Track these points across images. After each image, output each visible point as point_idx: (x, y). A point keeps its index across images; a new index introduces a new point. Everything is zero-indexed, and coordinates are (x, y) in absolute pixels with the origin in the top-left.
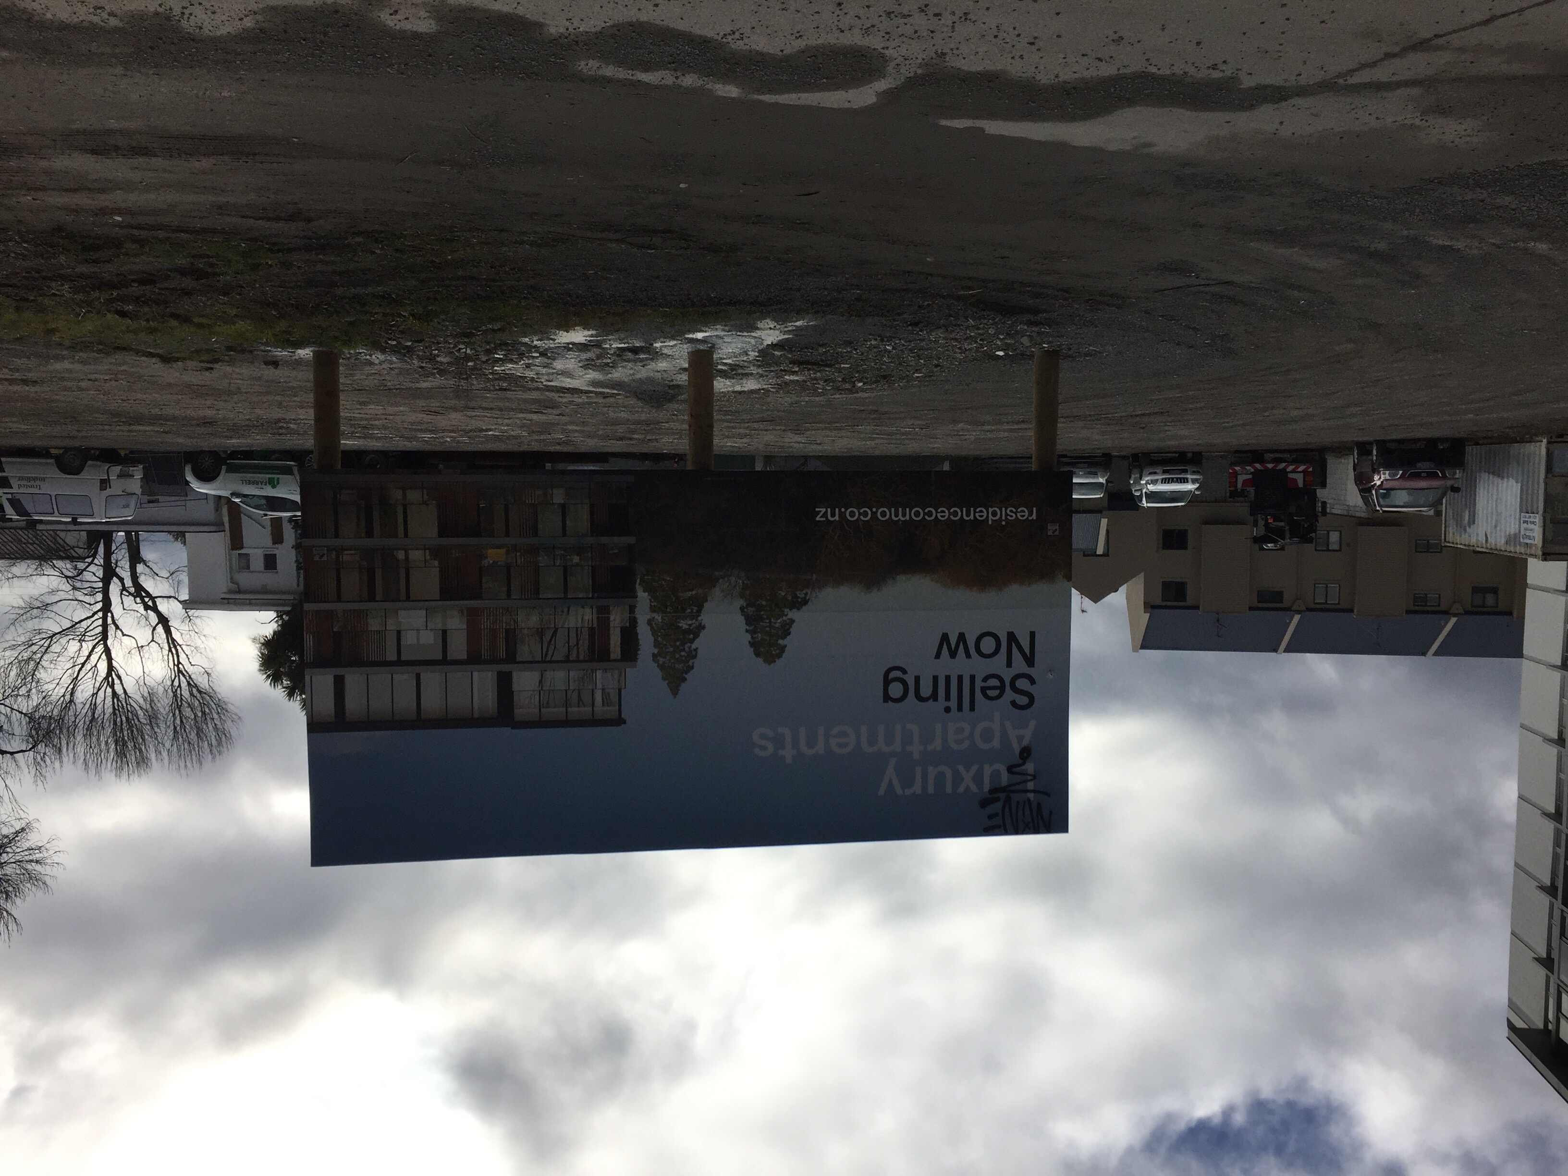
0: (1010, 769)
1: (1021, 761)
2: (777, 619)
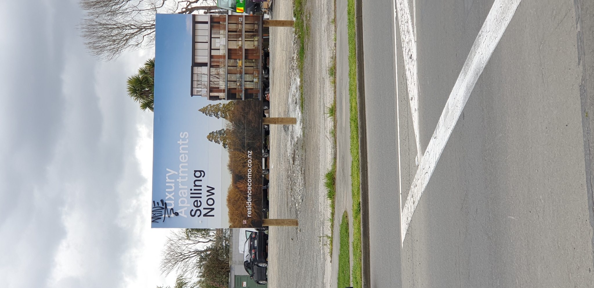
0: (172, 209)
1: (174, 212)
2: (220, 139)
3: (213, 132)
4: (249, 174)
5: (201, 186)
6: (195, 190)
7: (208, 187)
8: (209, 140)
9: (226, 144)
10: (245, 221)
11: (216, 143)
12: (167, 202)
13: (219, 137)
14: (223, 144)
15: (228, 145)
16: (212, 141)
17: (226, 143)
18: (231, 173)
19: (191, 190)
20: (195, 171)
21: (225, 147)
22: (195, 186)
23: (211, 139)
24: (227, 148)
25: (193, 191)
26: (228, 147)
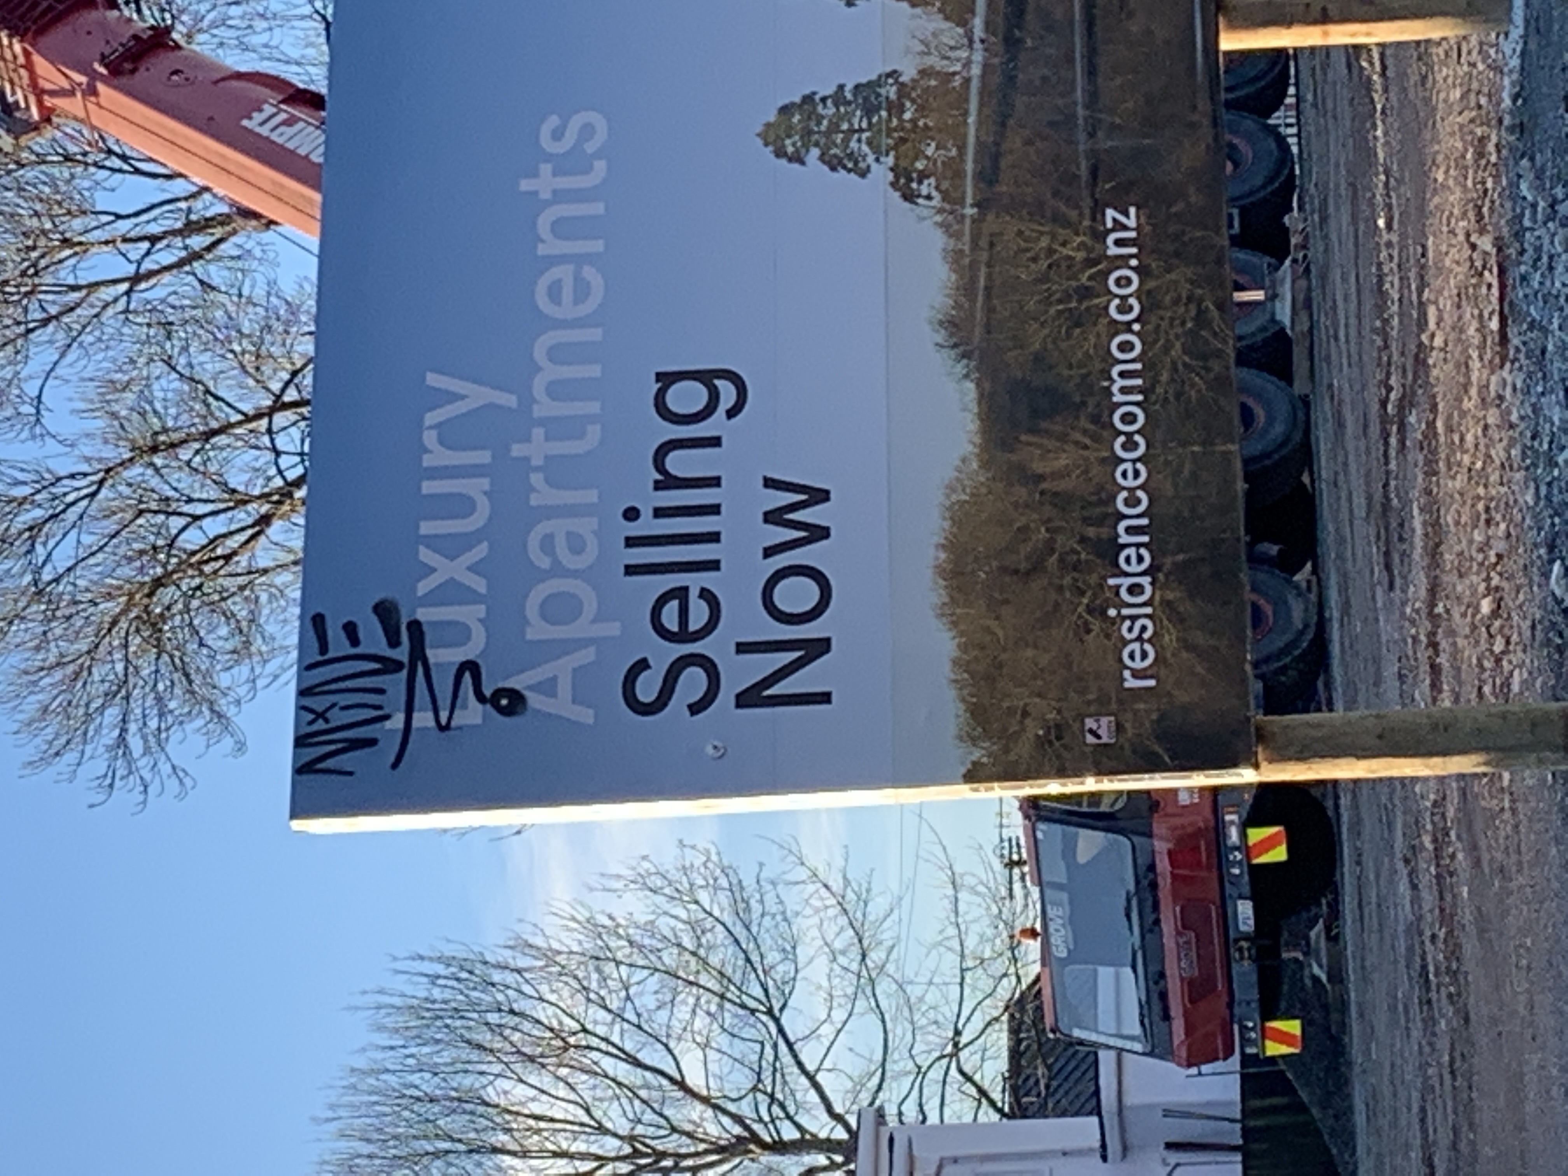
0: (471, 667)
1: (488, 692)
2: (869, 143)
3: (808, 99)
4: (1122, 375)
5: (715, 482)
6: (659, 513)
7: (770, 483)
8: (780, 153)
9: (923, 176)
10: (1104, 721)
11: (833, 169)
12: (423, 614)
13: (861, 130)
14: (891, 176)
15: (932, 180)
16: (802, 163)
17: (919, 165)
18: (966, 376)
19: (631, 514)
20: (666, 379)
21: (909, 197)
22: (668, 482)
23: (790, 149)
24: (929, 197)
25: (647, 526)
26: (934, 193)
